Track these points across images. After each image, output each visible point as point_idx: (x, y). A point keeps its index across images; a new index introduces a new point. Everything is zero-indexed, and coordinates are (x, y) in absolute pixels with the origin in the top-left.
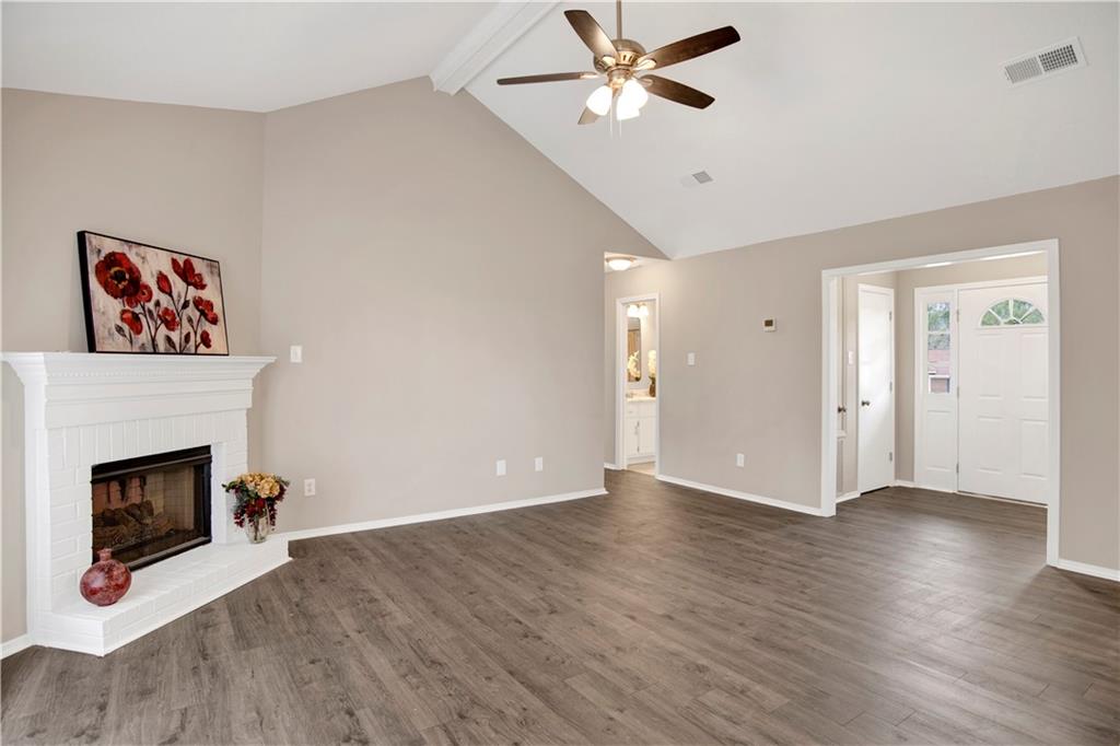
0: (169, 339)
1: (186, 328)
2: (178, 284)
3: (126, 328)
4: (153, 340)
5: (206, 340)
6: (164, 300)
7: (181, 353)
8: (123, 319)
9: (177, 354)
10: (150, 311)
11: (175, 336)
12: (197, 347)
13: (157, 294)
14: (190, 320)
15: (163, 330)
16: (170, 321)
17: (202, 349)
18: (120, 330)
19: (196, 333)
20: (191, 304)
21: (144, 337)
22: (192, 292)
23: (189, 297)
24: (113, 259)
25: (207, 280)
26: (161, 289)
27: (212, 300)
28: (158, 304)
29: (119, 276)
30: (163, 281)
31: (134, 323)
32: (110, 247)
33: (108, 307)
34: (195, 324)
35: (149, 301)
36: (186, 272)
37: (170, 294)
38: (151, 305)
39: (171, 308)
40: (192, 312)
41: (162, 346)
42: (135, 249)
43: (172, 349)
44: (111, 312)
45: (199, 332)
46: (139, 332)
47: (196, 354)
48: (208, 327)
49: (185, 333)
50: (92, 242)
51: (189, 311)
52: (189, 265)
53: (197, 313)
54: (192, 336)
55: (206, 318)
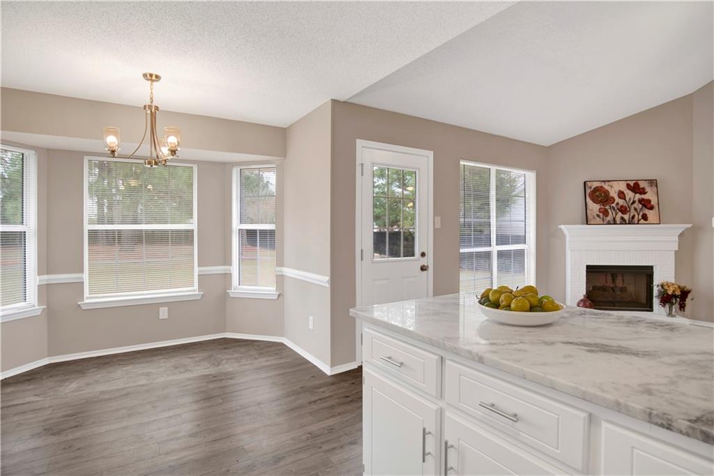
0: (622, 218)
1: (633, 212)
2: (630, 195)
3: (601, 215)
4: (614, 219)
5: (645, 217)
6: (621, 202)
7: (629, 224)
8: (600, 212)
9: (626, 224)
10: (613, 208)
11: (626, 217)
12: (639, 221)
13: (617, 200)
14: (635, 209)
15: (620, 214)
16: (623, 210)
17: (642, 221)
18: (598, 216)
19: (639, 215)
20: (637, 202)
21: (610, 218)
22: (638, 196)
23: (636, 199)
24: (596, 189)
25: (648, 189)
26: (620, 197)
27: (650, 198)
28: (618, 204)
29: (599, 195)
30: (621, 195)
31: (606, 213)
32: (595, 185)
33: (594, 207)
34: (638, 210)
35: (613, 203)
36: (635, 188)
37: (625, 199)
38: (614, 205)
39: (625, 205)
40: (637, 205)
41: (618, 220)
42: (607, 183)
43: (623, 222)
44: (595, 209)
45: (641, 214)
46: (607, 216)
47: (638, 224)
48: (646, 211)
49: (632, 215)
50: (589, 184)
51: (635, 205)
52: (636, 185)
53: (641, 206)
54: (636, 216)
55: (646, 207)
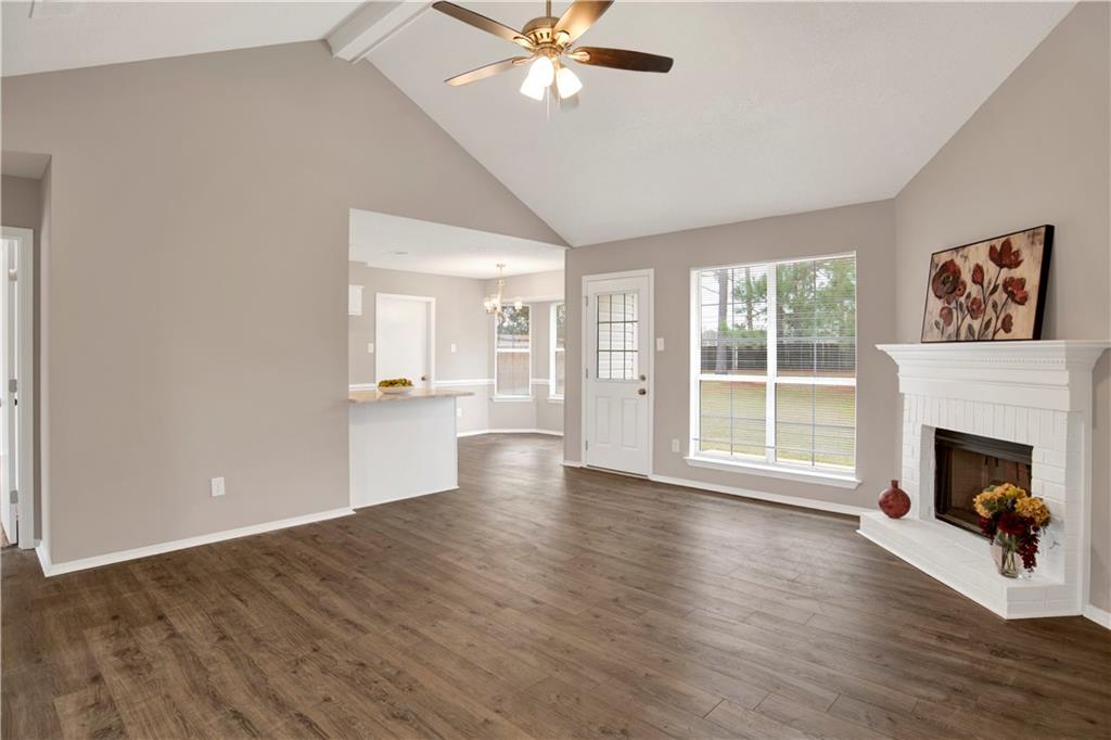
0: (970, 327)
1: (989, 314)
2: (991, 270)
3: (942, 322)
4: (958, 330)
5: (1008, 324)
6: (973, 289)
7: (979, 341)
8: (941, 316)
9: (974, 341)
10: (961, 305)
11: (976, 324)
12: (995, 333)
13: (970, 287)
14: (995, 305)
15: (968, 319)
16: (975, 309)
17: (1001, 334)
18: (938, 324)
19: (998, 318)
20: (1000, 288)
21: (951, 329)
22: (1005, 273)
23: (1000, 281)
24: (945, 267)
25: (1025, 255)
26: (974, 281)
27: (1025, 276)
28: (969, 296)
29: (946, 280)
30: (978, 272)
31: (949, 317)
32: (945, 258)
33: (935, 307)
34: (999, 308)
35: (962, 295)
36: (1004, 254)
37: (982, 283)
38: (962, 299)
39: (980, 297)
40: (1000, 296)
41: (962, 334)
42: (961, 251)
43: (973, 337)
44: (935, 311)
45: (1002, 316)
46: (949, 324)
47: (993, 340)
48: (1011, 309)
49: (986, 319)
50: (936, 258)
51: (996, 296)
52: (1007, 245)
53: (1005, 296)
54: (994, 321)
55: (1014, 301)
